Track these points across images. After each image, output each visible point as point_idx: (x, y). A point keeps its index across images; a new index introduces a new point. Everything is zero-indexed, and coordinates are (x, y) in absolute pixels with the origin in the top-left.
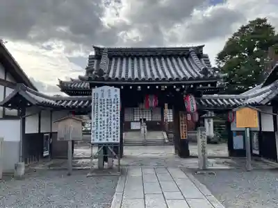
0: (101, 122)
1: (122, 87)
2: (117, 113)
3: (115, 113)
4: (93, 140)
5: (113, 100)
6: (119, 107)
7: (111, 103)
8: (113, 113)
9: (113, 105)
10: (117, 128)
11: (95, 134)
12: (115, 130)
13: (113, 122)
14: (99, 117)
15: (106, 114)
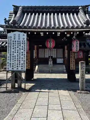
0: (13, 57)
1: (29, 33)
2: (24, 51)
3: (23, 51)
4: (8, 68)
5: (21, 42)
6: (26, 46)
7: (20, 43)
8: (22, 51)
9: (22, 45)
10: (24, 61)
11: (9, 65)
12: (23, 62)
13: (21, 56)
14: (12, 53)
15: (17, 51)
